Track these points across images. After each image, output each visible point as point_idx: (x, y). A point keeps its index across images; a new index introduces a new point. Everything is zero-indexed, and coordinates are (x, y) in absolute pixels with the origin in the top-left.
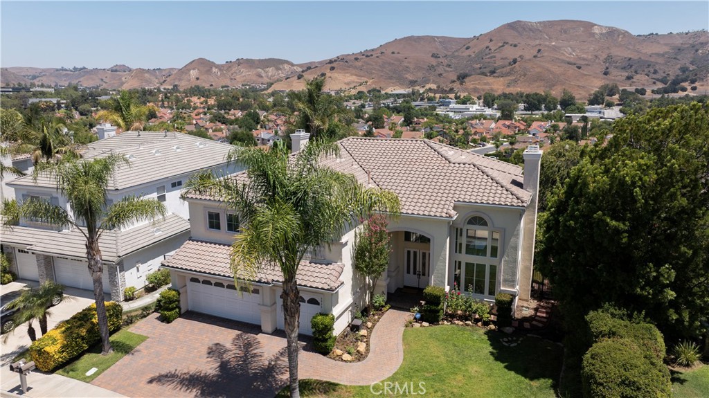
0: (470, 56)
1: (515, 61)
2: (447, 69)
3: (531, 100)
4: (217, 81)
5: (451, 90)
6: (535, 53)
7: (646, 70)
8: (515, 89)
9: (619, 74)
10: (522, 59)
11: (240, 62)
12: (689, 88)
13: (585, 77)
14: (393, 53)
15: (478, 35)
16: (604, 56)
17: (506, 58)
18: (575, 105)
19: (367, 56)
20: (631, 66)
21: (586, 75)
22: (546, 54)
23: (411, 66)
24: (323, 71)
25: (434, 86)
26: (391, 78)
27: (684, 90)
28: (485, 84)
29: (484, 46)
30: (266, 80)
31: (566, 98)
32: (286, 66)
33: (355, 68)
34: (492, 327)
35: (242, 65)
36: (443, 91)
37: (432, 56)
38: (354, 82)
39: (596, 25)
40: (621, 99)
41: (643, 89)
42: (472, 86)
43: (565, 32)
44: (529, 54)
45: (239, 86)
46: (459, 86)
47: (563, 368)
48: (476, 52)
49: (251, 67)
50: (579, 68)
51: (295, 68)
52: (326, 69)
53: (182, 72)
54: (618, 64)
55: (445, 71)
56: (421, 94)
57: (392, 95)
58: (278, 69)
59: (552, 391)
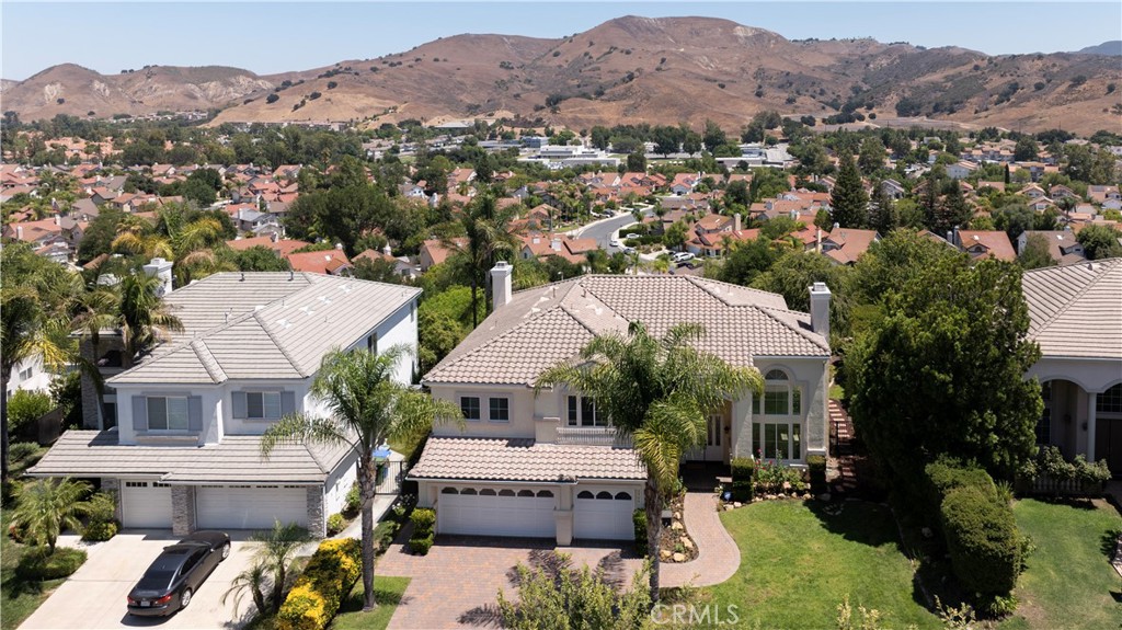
0: (560, 66)
1: (631, 77)
2: (527, 86)
3: (664, 137)
4: (101, 106)
5: (539, 122)
6: (658, 64)
7: (810, 89)
8: (635, 119)
9: (776, 95)
10: (641, 73)
11: (150, 72)
12: (867, 115)
13: (732, 101)
14: (436, 60)
15: (570, 35)
16: (754, 69)
17: (616, 71)
18: (725, 143)
19: (392, 65)
20: (791, 84)
21: (733, 97)
22: (673, 65)
23: (468, 82)
24: (315, 90)
25: (510, 115)
26: (435, 101)
27: (861, 118)
28: (590, 112)
29: (582, 52)
30: (203, 104)
31: (712, 133)
32: (242, 79)
33: (374, 84)
34: (808, 496)
35: (155, 78)
36: (525, 123)
37: (501, 66)
38: (371, 108)
39: (738, 25)
40: (785, 133)
41: (811, 117)
42: (570, 116)
43: (698, 34)
44: (649, 65)
45: (153, 116)
46: (550, 115)
47: (900, 529)
48: (570, 61)
49: (174, 80)
50: (723, 86)
51: (260, 82)
52: (320, 85)
53: (27, 89)
54: (773, 81)
55: (523, 88)
56: (489, 128)
57: (443, 131)
58: (227, 84)
59: (901, 554)
